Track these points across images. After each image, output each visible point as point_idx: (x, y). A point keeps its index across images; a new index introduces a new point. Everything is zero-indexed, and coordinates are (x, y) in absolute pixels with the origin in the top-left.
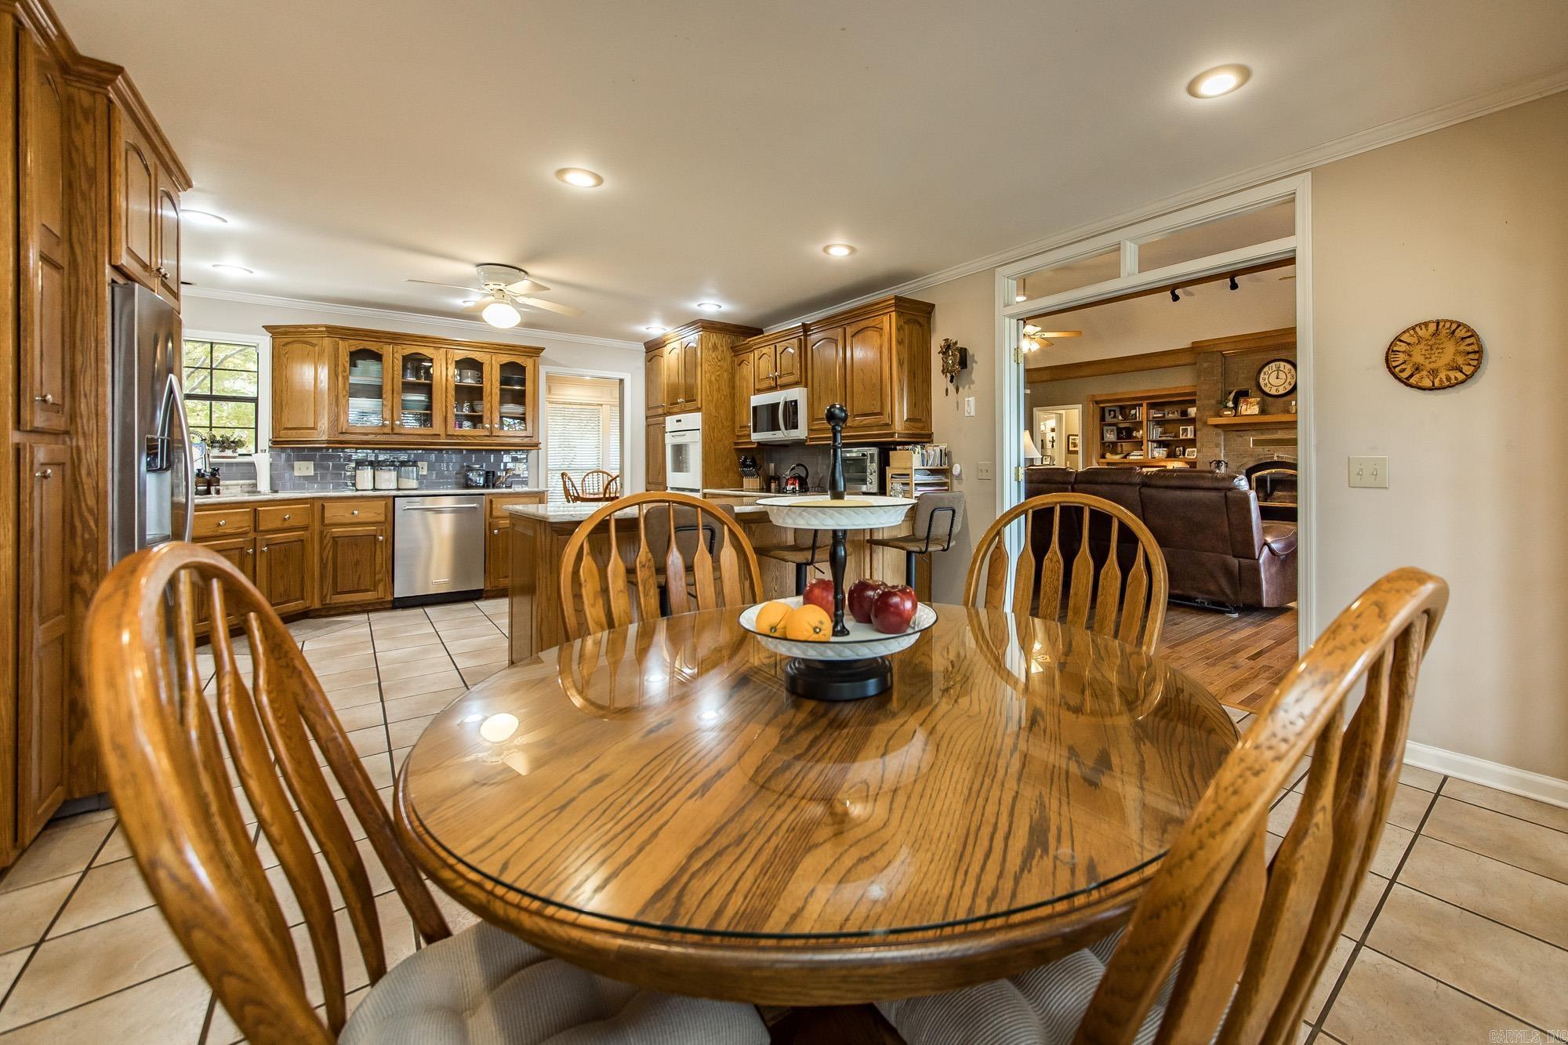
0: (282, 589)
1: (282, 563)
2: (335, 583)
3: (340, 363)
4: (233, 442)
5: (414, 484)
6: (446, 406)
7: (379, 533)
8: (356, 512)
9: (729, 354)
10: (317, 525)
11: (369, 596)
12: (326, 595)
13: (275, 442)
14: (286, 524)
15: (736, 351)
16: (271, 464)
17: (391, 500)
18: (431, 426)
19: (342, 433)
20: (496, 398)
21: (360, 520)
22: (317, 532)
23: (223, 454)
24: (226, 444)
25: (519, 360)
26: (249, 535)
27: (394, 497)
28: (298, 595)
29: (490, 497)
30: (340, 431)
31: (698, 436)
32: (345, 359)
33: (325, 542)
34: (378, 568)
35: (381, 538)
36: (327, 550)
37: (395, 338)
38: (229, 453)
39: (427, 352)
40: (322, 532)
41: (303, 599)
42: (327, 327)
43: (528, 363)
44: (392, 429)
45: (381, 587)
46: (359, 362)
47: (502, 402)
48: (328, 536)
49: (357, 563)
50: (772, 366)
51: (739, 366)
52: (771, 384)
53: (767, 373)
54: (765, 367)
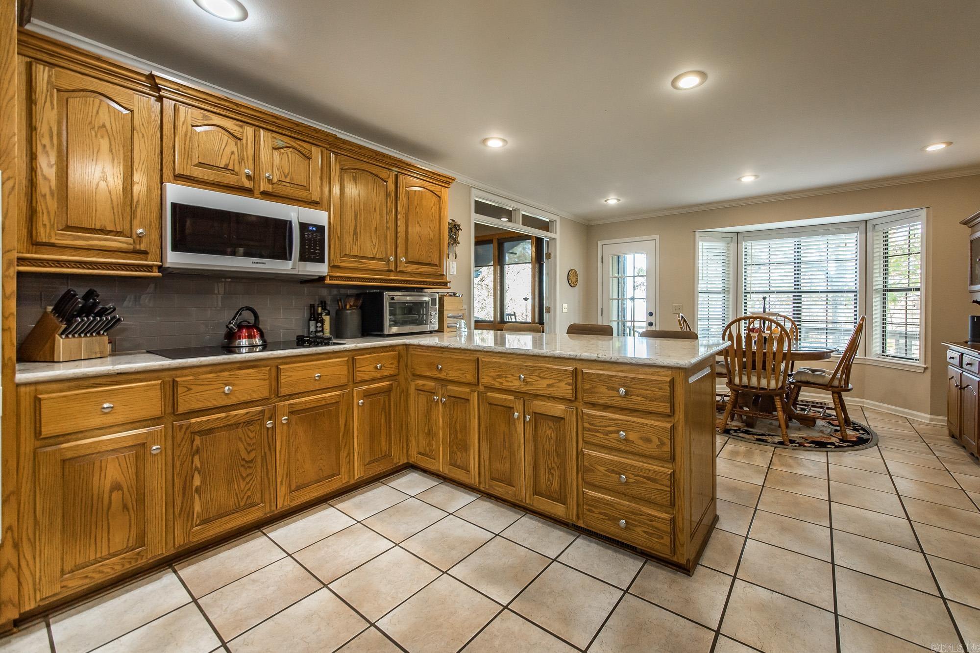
50: (246, 157)
51: (58, 90)
52: (243, 183)
53: (228, 162)
54: (222, 150)
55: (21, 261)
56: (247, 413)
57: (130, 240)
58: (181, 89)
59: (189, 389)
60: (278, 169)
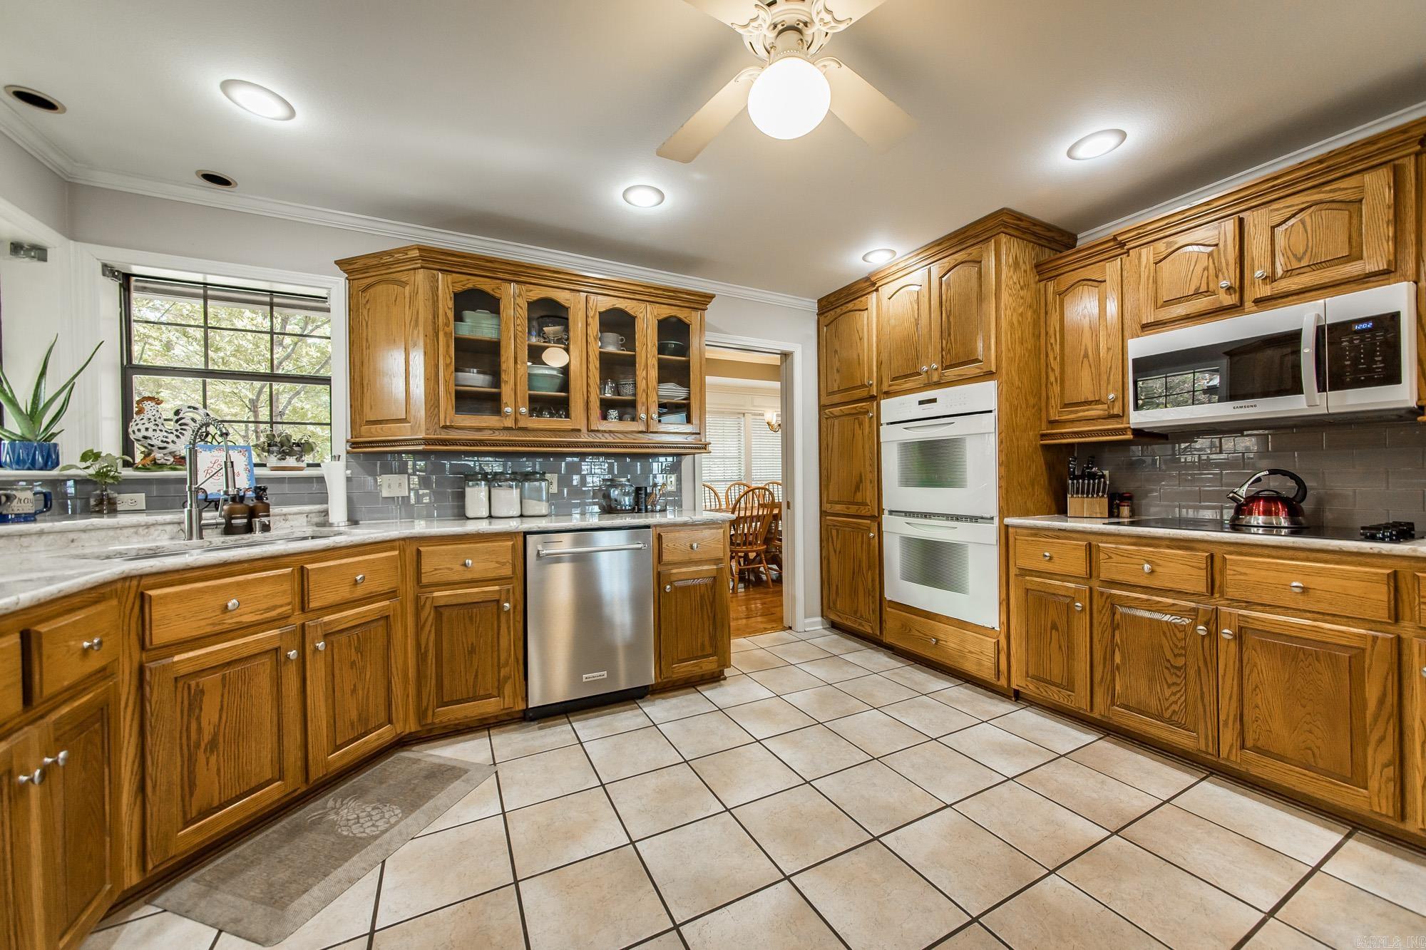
0: (354, 715)
1: (353, 664)
2: (440, 685)
3: (441, 312)
4: (298, 445)
5: (543, 508)
6: (588, 384)
7: (503, 597)
8: (469, 562)
9: (1033, 277)
10: (410, 589)
11: (490, 706)
12: (427, 709)
13: (354, 445)
14: (360, 592)
15: (1043, 271)
16: (349, 479)
17: (521, 539)
18: (567, 416)
19: (445, 427)
20: (654, 373)
21: (476, 576)
22: (411, 596)
23: (283, 464)
24: (285, 448)
25: (682, 314)
26: (291, 620)
27: (526, 534)
28: (382, 716)
29: (659, 530)
30: (442, 424)
31: (989, 422)
32: (446, 305)
33: (424, 614)
34: (503, 656)
35: (507, 605)
36: (427, 629)
37: (519, 273)
38: (291, 461)
39: (562, 296)
40: (417, 599)
41: (390, 721)
42: (421, 249)
43: (693, 318)
44: (516, 420)
45: (508, 690)
46: (468, 314)
47: (662, 380)
48: (428, 605)
49: (472, 651)
50: (1224, 264)
51: (1059, 295)
52: (1221, 302)
53: (1198, 285)
54: (1190, 273)
55: (1043, 436)
56: (1174, 605)
57: (1105, 407)
58: (1141, 231)
59: (1110, 558)
60: (1283, 255)
